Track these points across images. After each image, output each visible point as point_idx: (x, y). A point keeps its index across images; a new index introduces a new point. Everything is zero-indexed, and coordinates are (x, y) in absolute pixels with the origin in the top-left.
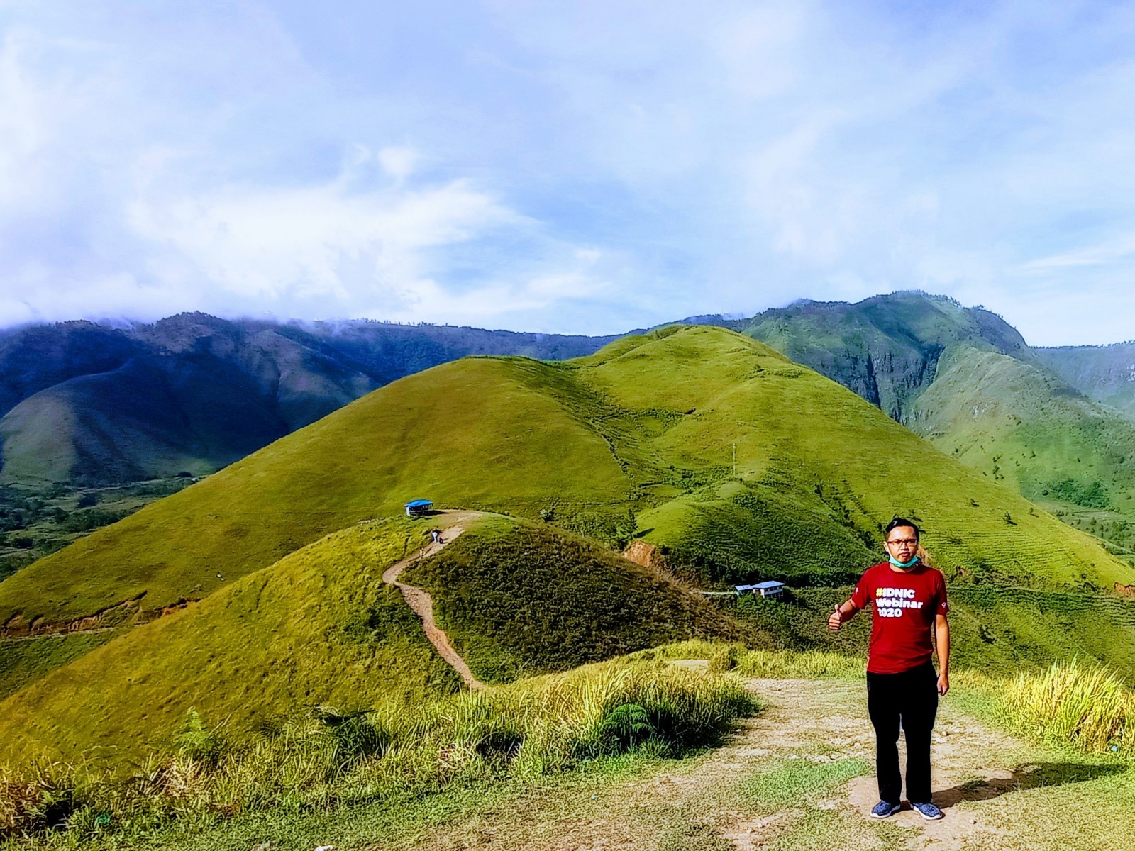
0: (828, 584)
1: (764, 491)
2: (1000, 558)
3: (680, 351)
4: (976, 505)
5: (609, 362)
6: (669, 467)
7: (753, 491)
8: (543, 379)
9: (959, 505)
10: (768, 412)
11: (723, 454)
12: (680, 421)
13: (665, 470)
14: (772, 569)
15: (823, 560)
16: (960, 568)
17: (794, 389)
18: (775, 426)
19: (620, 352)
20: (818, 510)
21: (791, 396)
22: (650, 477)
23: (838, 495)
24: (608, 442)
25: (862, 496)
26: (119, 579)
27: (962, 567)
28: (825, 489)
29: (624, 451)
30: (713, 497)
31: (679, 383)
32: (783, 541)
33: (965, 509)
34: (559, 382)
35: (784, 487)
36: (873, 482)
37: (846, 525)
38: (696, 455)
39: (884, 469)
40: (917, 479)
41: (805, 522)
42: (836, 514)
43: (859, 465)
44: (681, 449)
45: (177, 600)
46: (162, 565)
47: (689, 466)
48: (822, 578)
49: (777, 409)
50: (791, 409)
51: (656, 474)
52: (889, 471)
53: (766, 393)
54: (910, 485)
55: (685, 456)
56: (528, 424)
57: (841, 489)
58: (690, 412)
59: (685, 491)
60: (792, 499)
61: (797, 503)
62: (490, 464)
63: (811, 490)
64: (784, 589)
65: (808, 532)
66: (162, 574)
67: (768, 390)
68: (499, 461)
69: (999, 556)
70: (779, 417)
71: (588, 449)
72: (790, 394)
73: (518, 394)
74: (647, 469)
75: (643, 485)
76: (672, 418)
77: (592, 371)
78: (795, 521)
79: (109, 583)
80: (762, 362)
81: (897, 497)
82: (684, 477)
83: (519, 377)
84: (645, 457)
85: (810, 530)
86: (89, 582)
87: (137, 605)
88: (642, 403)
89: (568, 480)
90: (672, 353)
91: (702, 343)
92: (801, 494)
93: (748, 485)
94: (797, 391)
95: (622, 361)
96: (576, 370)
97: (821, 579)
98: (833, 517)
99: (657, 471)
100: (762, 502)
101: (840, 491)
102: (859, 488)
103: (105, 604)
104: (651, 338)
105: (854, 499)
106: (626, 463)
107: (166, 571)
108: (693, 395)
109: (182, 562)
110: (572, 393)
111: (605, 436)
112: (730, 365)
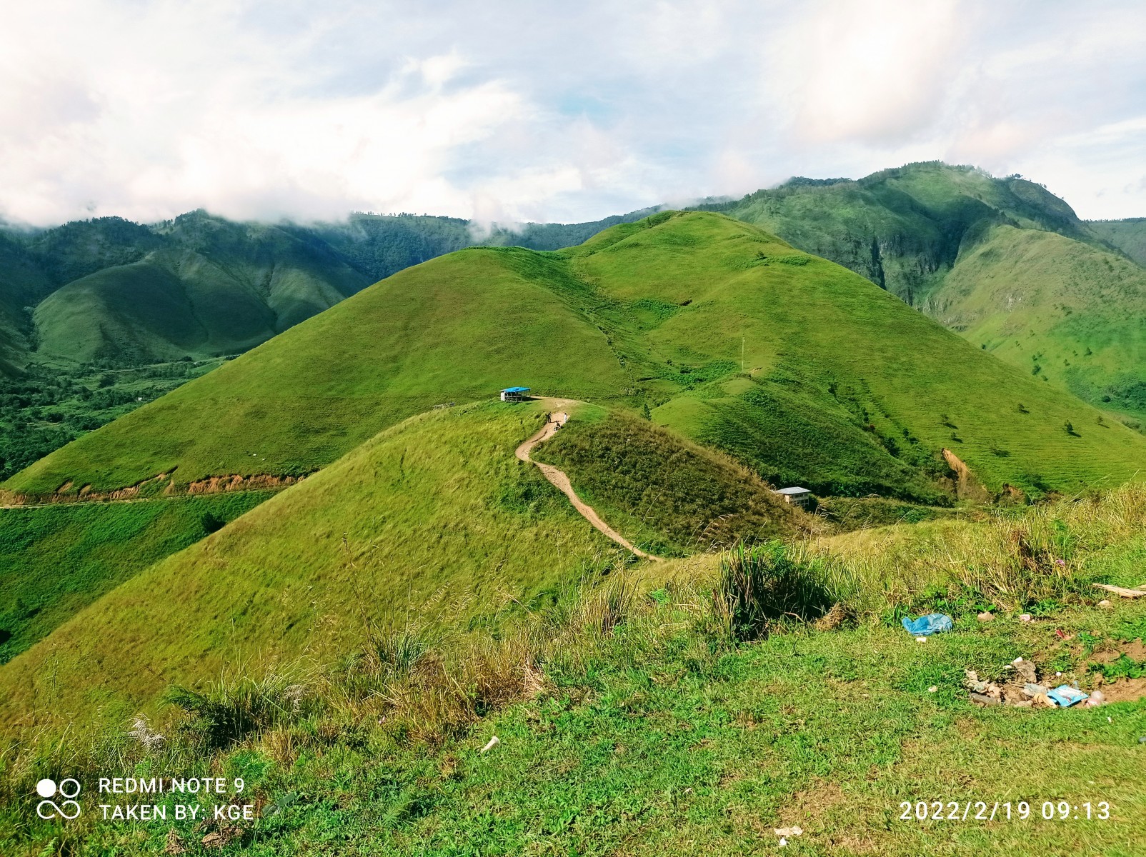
0: (853, 495)
1: (774, 389)
2: (1061, 476)
3: (674, 239)
4: (1025, 412)
5: (600, 252)
6: (666, 361)
7: (764, 388)
8: (537, 270)
9: (1003, 411)
10: (774, 303)
11: (725, 348)
12: (676, 313)
13: (663, 365)
14: (794, 475)
15: (846, 467)
16: (1007, 485)
17: (801, 279)
18: (782, 319)
19: (610, 241)
20: (834, 412)
21: (799, 286)
22: (648, 372)
23: (855, 396)
24: (605, 335)
25: (883, 397)
26: (155, 454)
27: (1010, 484)
28: (839, 388)
29: (618, 344)
30: (722, 394)
31: (673, 273)
32: (801, 444)
33: (1012, 415)
34: (553, 273)
35: (797, 385)
36: (896, 381)
37: (866, 429)
38: (695, 349)
39: (909, 368)
40: (950, 379)
41: (822, 425)
42: (854, 417)
43: (879, 362)
44: (679, 343)
45: (203, 476)
46: (192, 442)
47: (687, 361)
48: (847, 487)
49: (784, 299)
50: (799, 300)
51: (654, 368)
52: (915, 369)
53: (771, 282)
54: (941, 386)
55: (683, 350)
56: (525, 315)
57: (858, 388)
58: (686, 303)
59: (685, 387)
60: (804, 398)
61: (811, 404)
62: (489, 355)
63: (825, 389)
64: (810, 498)
65: (827, 436)
66: (190, 451)
67: (773, 280)
68: (498, 352)
69: (1058, 474)
70: (786, 309)
71: (585, 342)
72: (797, 283)
73: (515, 285)
74: (644, 363)
75: (642, 380)
76: (667, 310)
77: (583, 261)
78: (811, 422)
79: (145, 458)
80: (765, 248)
81: (925, 399)
82: (683, 372)
83: (516, 268)
84: (642, 351)
85: (829, 433)
86: (130, 455)
87: (170, 478)
88: (635, 294)
89: (565, 373)
90: (667, 242)
91: (697, 230)
92: (814, 393)
93: (757, 381)
94: (805, 279)
95: (613, 251)
96: (567, 261)
97: (845, 488)
98: (851, 420)
99: (655, 366)
100: (774, 401)
101: (858, 391)
102: (878, 387)
103: (143, 477)
104: (642, 226)
105: (873, 401)
106: (624, 356)
107: (195, 448)
108: (689, 286)
109: (208, 441)
110: (565, 284)
111: (600, 328)
112: (728, 253)
